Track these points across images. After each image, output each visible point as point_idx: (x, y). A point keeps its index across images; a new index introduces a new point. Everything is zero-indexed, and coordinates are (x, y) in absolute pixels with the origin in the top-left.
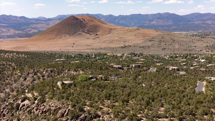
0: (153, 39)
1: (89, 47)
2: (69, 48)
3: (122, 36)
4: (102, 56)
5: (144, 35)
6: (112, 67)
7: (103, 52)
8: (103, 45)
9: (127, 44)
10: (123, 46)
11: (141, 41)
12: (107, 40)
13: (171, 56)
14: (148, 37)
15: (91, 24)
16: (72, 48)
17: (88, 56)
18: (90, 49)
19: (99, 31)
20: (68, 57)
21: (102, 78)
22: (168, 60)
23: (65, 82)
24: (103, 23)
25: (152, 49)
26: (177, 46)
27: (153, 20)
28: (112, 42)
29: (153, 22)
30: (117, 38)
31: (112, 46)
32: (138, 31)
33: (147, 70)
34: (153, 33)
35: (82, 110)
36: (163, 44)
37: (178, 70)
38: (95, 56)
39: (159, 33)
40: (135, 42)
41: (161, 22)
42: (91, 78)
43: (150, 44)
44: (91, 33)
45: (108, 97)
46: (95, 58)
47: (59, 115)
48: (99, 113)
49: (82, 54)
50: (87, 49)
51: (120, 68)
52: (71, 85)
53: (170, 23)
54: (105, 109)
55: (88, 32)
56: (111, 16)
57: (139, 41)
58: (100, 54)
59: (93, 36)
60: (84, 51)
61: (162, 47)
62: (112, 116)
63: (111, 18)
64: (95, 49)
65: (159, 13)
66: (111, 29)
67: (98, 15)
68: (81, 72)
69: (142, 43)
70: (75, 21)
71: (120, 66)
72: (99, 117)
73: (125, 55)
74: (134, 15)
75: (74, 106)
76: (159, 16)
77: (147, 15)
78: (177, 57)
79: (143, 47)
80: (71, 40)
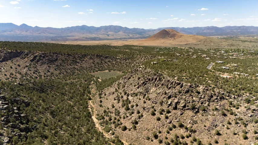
0: (201, 41)
2: (161, 44)
3: (186, 39)
4: (175, 49)
5: (197, 39)
6: (176, 55)
7: (176, 46)
8: (177, 43)
9: (188, 43)
10: (186, 44)
11: (195, 42)
12: (179, 41)
13: (208, 49)
14: (199, 40)
15: (172, 33)
16: (163, 45)
17: (169, 48)
18: (171, 45)
19: (176, 37)
20: (160, 49)
21: (170, 60)
22: (206, 51)
23: (154, 62)
24: (178, 33)
25: (200, 45)
26: (212, 44)
27: (204, 30)
28: (181, 42)
29: (205, 31)
30: (184, 40)
31: (181, 43)
32: (194, 37)
34: (201, 37)
35: (158, 73)
36: (206, 43)
37: (206, 57)
38: (172, 48)
39: (205, 37)
40: (192, 42)
41: (208, 31)
42: (166, 60)
43: (199, 43)
45: (167, 68)
46: (172, 49)
47: (150, 74)
48: (163, 74)
50: (169, 45)
51: (180, 56)
52: (156, 63)
53: (213, 31)
54: (165, 73)
55: (171, 37)
56: (183, 28)
57: (194, 42)
58: (174, 48)
59: (173, 39)
60: (168, 46)
61: (205, 45)
62: (167, 75)
63: (183, 30)
64: (173, 45)
65: (208, 26)
66: (181, 36)
68: (163, 57)
70: (165, 32)
71: (180, 55)
72: (163, 75)
73: (186, 48)
74: (195, 27)
75: (155, 71)
76: (208, 28)
77: (201, 28)
78: (210, 50)
79: (196, 44)
80: (163, 41)
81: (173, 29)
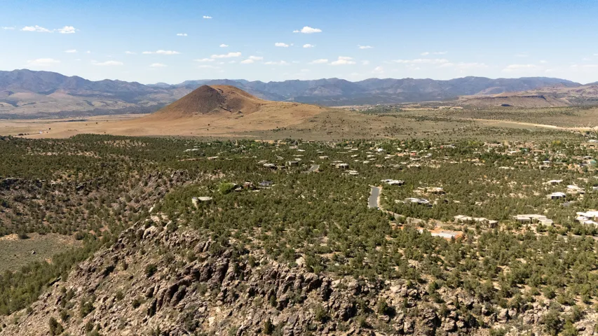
0: (316, 119)
1: (231, 131)
2: (203, 131)
3: (274, 115)
4: (248, 143)
5: (304, 113)
6: (261, 165)
7: (249, 137)
8: (250, 128)
9: (280, 126)
10: (275, 128)
11: (300, 122)
12: (254, 121)
13: (338, 143)
14: (309, 117)
15: (232, 96)
16: (207, 132)
17: (230, 144)
18: (231, 133)
19: (242, 107)
20: (202, 146)
21: (249, 186)
22: (336, 150)
23: (202, 199)
24: (248, 96)
25: (314, 132)
26: (346, 129)
27: (315, 89)
28: (260, 122)
29: (316, 92)
30: (267, 118)
31: (262, 128)
32: (295, 107)
33: (307, 169)
34: (315, 110)
35: (226, 244)
36: (328, 126)
37: (347, 167)
38: (239, 143)
39: (324, 110)
40: (291, 123)
41: (326, 92)
42: (236, 187)
43: (311, 125)
44: (232, 110)
45: (258, 223)
46: (238, 147)
47: (196, 249)
48: (248, 247)
49: (220, 140)
50: (228, 133)
51: (272, 168)
52: (209, 202)
53: (339, 92)
54: (256, 241)
55: (228, 109)
56: (258, 82)
57: (297, 122)
58: (245, 142)
59: (235, 114)
60: (224, 135)
61: (327, 131)
62: (264, 251)
63: (259, 87)
64: (239, 134)
65: (324, 79)
66: (259, 104)
67: (240, 82)
68: (222, 175)
69: (301, 124)
70: (210, 94)
71: (272, 165)
72: (248, 252)
73: (279, 142)
74: (290, 81)
75: (215, 237)
76: (324, 84)
77: (307, 82)
78: (346, 145)
79: (302, 130)
80: (205, 119)
81: (233, 86)
